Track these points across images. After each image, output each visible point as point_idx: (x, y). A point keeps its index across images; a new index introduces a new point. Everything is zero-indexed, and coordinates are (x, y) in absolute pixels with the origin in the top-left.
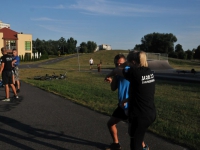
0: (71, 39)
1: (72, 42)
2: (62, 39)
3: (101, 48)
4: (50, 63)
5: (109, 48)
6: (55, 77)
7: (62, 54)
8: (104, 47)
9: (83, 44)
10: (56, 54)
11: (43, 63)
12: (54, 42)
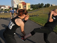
0: (42, 3)
1: (42, 4)
2: (39, 4)
3: (52, 5)
4: (35, 11)
5: (54, 5)
6: (35, 16)
7: (39, 8)
8: (53, 5)
9: (46, 5)
10: (37, 9)
11: (33, 11)
12: (37, 5)
